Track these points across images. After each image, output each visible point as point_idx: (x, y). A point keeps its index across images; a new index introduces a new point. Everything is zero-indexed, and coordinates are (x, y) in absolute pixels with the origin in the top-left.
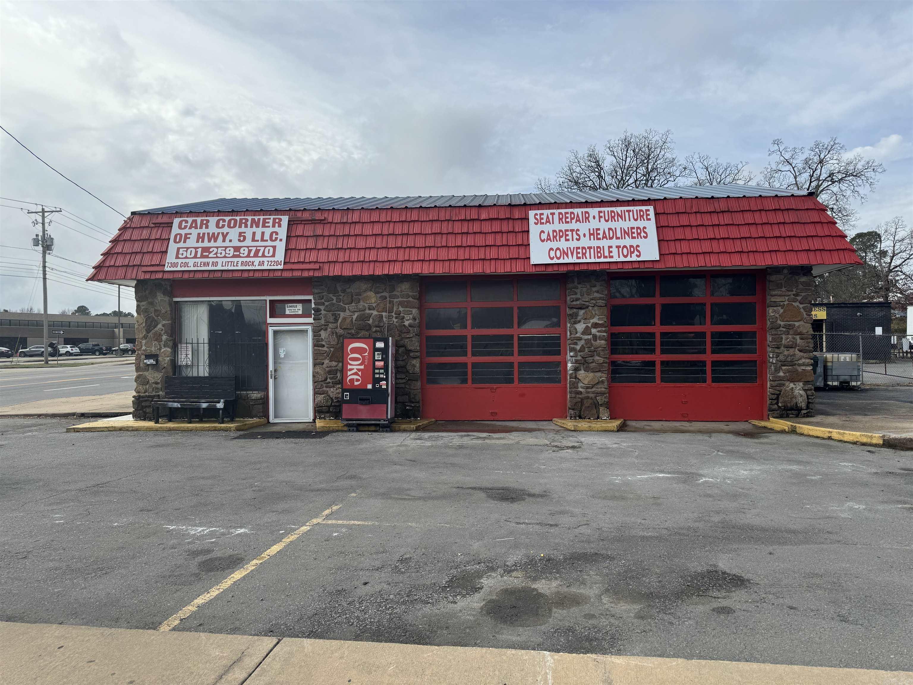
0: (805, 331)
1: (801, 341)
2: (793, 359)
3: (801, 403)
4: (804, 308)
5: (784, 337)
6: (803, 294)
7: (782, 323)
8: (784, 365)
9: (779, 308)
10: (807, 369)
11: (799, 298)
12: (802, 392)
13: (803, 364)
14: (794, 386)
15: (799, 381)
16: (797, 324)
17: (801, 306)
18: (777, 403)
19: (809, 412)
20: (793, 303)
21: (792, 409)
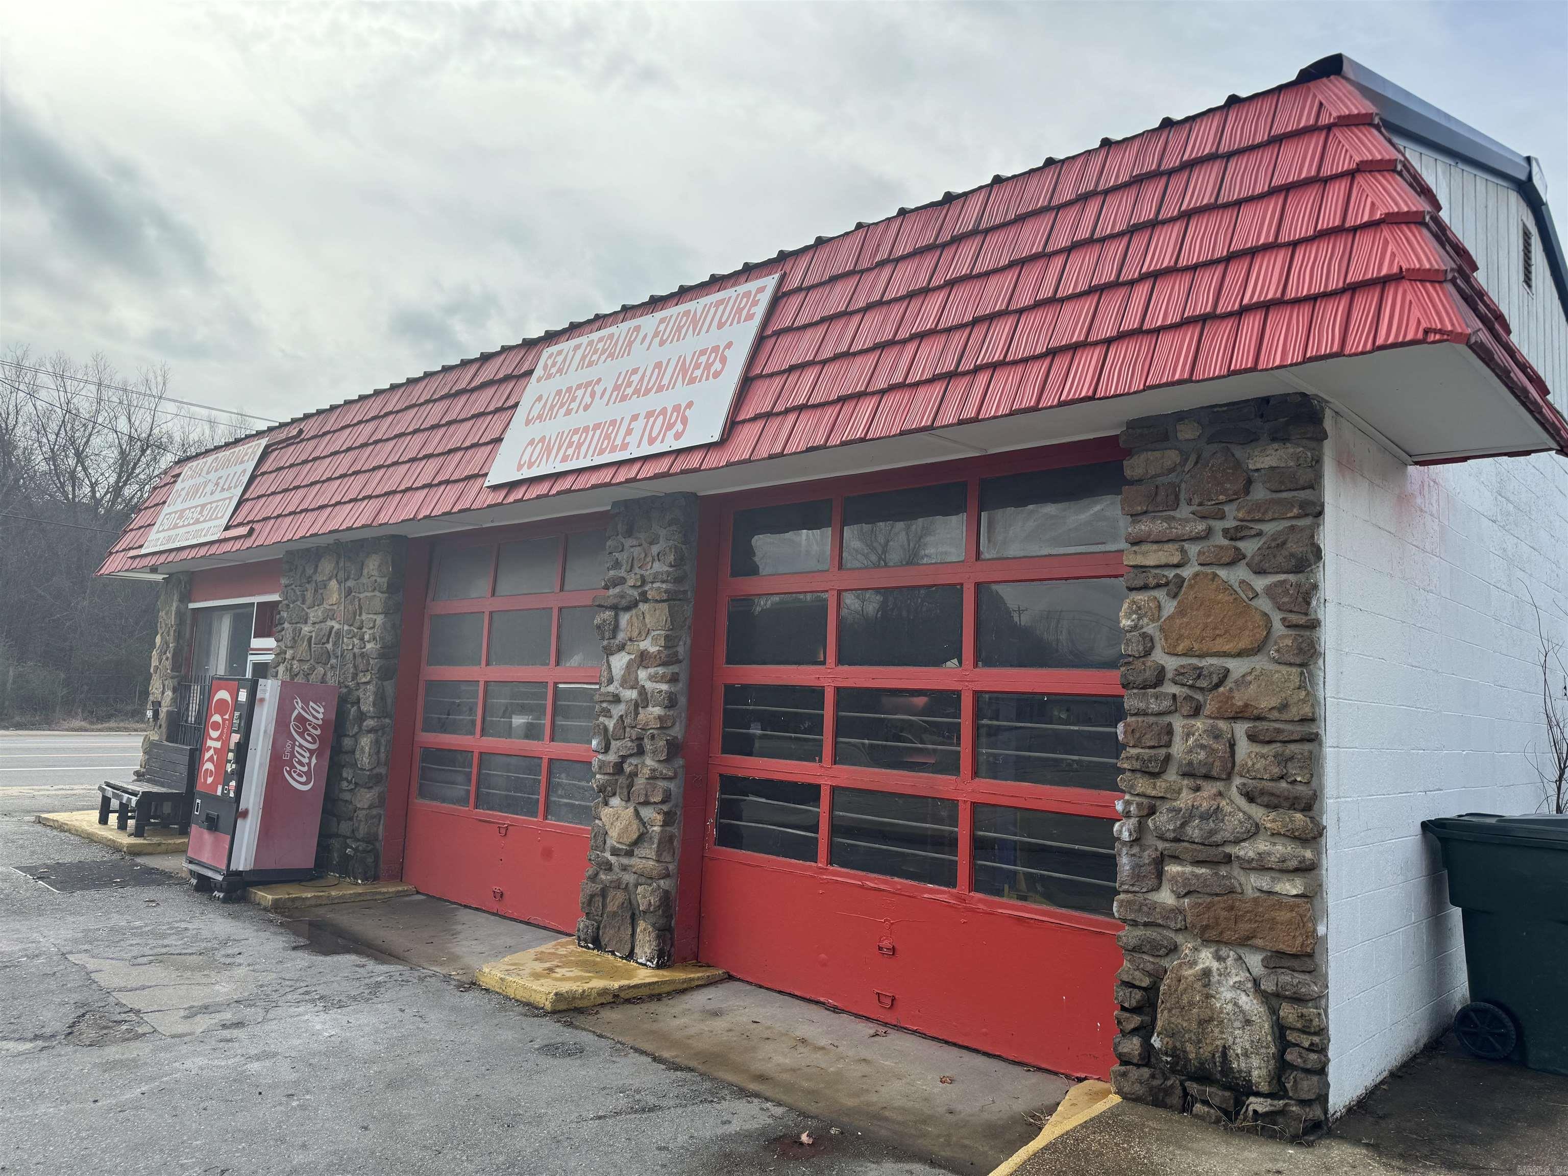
0: (1265, 703)
1: (1257, 748)
2: (1212, 833)
3: (1246, 1055)
4: (1270, 591)
5: (1178, 724)
6: (1269, 528)
7: (1171, 664)
8: (1175, 858)
9: (1160, 594)
10: (1278, 888)
11: (1249, 547)
12: (1249, 1003)
13: (1260, 866)
14: (1215, 965)
15: (1245, 942)
16: (1237, 667)
17: (1260, 583)
18: (1145, 1031)
19: (1282, 1112)
20: (1223, 573)
21: (1203, 1077)
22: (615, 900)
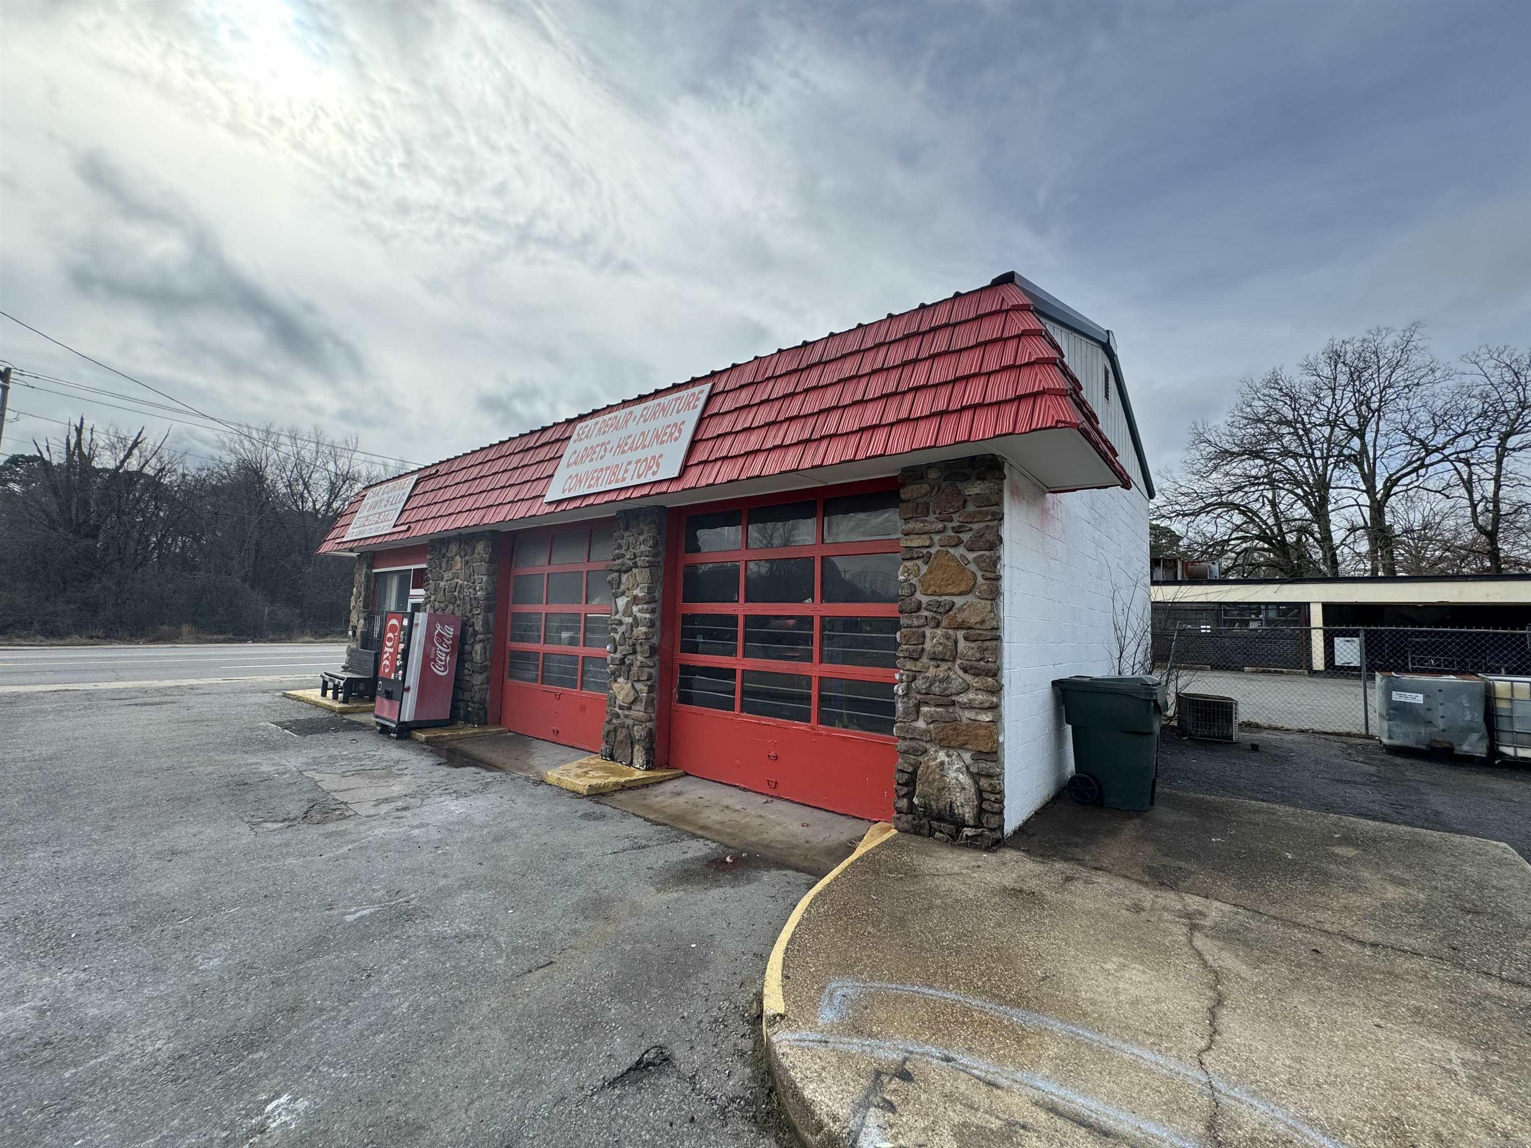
0: (973, 620)
1: (969, 644)
2: (945, 689)
3: (962, 806)
4: (975, 559)
5: (928, 632)
6: (975, 526)
7: (925, 600)
8: (927, 704)
9: (919, 562)
10: (979, 718)
11: (965, 537)
12: (964, 778)
13: (970, 707)
14: (947, 759)
15: (962, 747)
16: (959, 601)
17: (971, 556)
18: (910, 795)
19: (981, 835)
20: (951, 551)
21: (940, 818)
22: (621, 735)
